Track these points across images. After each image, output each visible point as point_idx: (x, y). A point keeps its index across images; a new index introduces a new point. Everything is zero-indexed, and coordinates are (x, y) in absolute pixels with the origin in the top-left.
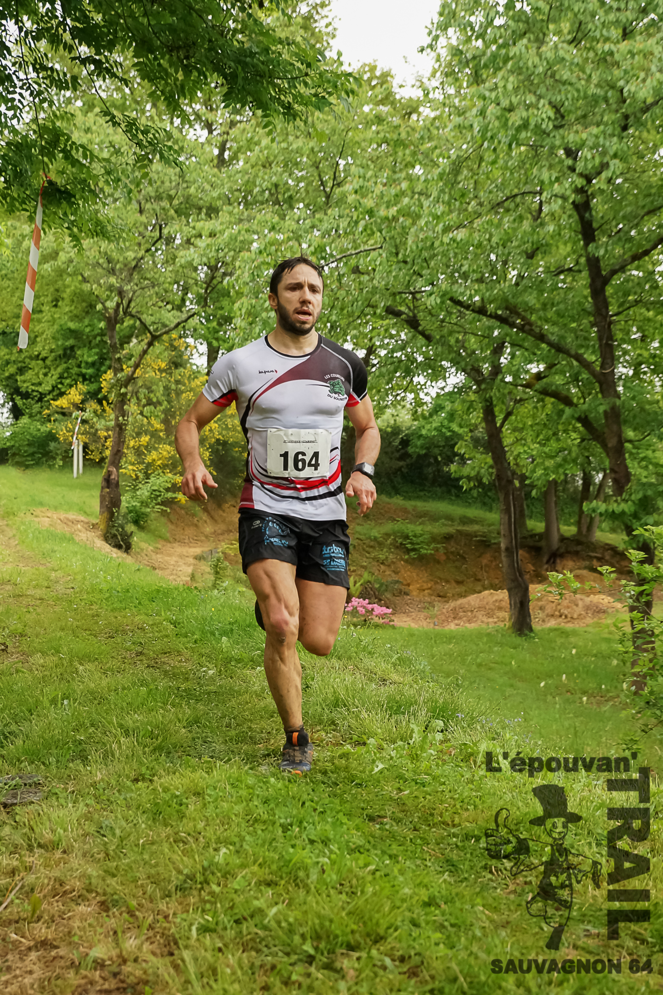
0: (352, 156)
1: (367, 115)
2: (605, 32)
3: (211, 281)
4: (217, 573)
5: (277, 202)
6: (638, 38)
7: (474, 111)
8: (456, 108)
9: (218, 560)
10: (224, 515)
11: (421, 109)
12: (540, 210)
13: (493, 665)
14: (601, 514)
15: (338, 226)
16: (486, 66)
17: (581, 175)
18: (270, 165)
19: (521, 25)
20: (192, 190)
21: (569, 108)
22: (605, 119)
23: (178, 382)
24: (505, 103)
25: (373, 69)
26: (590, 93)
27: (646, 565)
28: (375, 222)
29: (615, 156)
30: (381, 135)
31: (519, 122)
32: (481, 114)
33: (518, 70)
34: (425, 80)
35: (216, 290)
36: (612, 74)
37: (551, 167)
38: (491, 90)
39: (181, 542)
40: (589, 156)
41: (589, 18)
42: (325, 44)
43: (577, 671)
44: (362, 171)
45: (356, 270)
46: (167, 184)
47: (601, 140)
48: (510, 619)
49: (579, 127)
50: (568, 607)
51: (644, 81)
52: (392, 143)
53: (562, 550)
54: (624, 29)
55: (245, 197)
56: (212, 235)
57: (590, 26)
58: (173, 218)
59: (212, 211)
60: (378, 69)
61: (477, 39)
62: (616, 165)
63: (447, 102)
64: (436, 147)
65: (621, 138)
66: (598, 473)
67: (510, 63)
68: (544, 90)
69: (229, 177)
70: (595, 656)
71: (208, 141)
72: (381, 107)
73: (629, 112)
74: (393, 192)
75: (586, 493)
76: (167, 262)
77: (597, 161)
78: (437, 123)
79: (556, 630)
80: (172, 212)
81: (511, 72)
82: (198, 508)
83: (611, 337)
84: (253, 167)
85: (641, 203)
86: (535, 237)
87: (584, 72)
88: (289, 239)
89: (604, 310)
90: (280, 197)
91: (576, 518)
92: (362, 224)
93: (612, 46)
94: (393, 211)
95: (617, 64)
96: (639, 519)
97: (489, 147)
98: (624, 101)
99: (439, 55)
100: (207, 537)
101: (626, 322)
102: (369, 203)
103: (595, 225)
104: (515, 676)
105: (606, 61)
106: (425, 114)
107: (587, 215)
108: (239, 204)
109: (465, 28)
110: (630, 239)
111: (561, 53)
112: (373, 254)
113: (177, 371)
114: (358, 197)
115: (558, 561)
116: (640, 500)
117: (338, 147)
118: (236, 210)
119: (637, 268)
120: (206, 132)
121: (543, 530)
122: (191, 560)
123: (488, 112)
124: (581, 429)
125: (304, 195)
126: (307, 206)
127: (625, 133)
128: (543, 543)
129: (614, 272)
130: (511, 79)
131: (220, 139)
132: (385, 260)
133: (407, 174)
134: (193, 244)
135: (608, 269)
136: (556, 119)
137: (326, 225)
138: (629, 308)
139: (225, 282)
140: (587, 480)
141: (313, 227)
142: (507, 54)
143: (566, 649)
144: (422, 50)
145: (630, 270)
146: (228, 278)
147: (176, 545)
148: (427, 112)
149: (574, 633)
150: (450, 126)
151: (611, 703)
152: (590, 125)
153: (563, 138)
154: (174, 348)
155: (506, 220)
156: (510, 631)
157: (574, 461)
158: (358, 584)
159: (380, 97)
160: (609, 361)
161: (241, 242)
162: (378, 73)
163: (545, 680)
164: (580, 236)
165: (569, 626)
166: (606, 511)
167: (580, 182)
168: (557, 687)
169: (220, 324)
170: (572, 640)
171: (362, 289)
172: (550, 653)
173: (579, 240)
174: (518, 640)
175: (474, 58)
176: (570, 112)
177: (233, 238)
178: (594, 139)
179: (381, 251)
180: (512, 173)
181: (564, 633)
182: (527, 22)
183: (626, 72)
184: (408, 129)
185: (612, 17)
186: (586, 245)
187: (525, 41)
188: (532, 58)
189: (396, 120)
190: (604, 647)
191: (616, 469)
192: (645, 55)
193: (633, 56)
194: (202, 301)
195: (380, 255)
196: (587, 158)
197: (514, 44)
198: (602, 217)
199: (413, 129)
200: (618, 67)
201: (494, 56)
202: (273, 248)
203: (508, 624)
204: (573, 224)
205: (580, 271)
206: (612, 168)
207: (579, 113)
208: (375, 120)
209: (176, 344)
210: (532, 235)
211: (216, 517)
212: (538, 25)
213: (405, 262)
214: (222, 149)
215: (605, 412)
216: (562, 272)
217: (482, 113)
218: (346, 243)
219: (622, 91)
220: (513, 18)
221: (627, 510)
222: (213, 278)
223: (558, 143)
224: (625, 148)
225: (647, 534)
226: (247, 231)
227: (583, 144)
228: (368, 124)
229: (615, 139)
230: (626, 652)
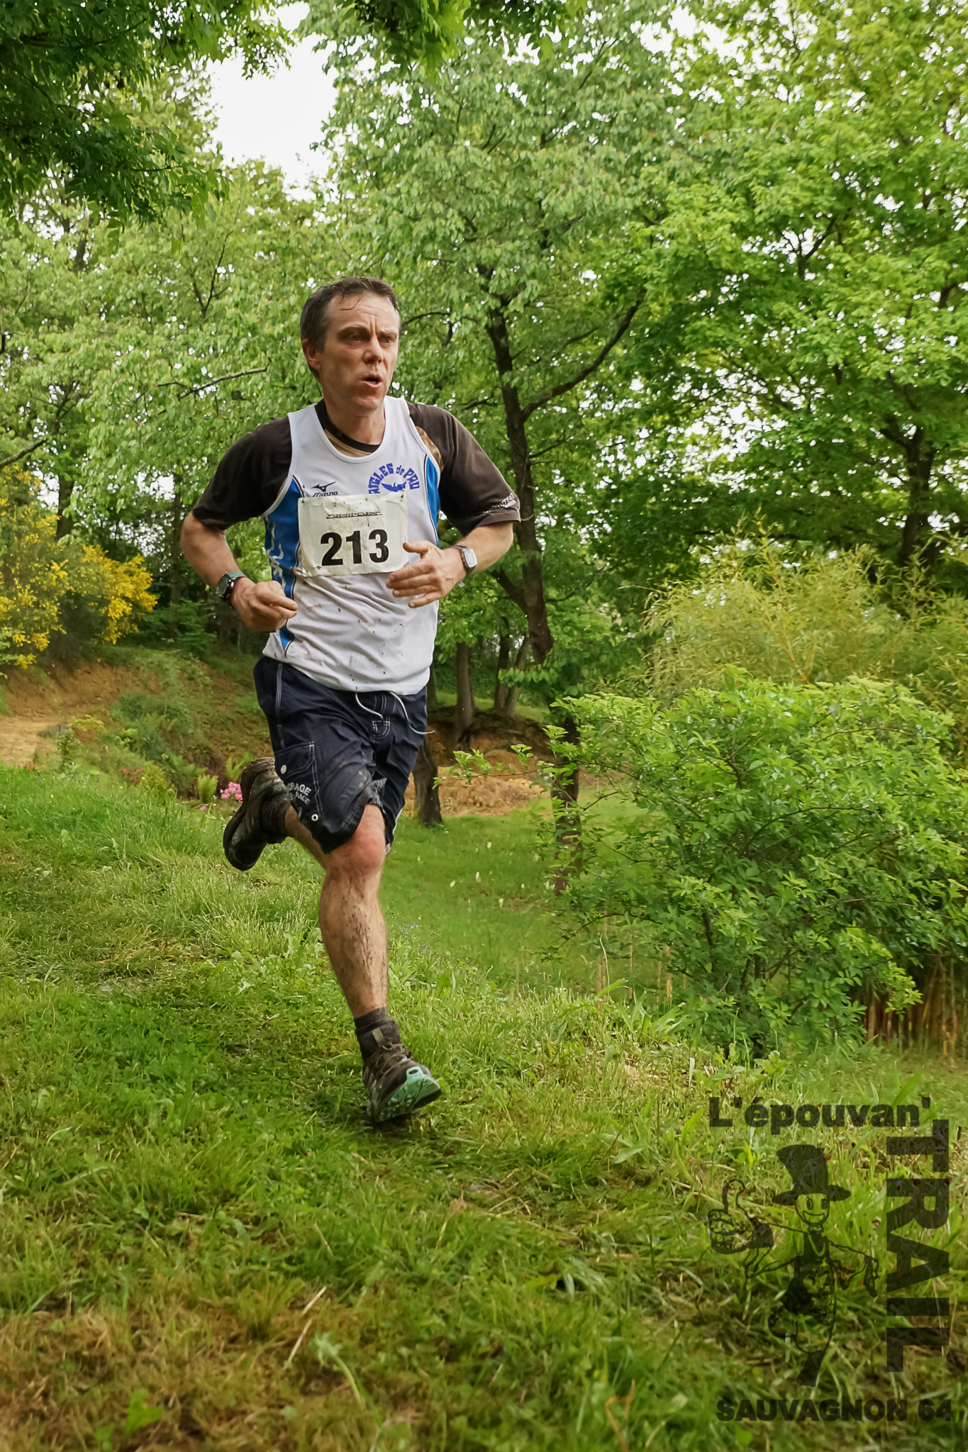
0: (233, 263)
1: (251, 217)
2: (521, 138)
3: (63, 404)
4: (66, 752)
5: (145, 315)
6: (558, 146)
7: (374, 218)
8: (354, 214)
9: (68, 738)
10: (77, 683)
11: (315, 214)
12: (451, 333)
13: (395, 862)
14: (519, 684)
15: (216, 344)
16: (387, 169)
17: (494, 295)
18: (137, 270)
19: (427, 125)
20: (42, 297)
21: (481, 220)
22: (521, 232)
23: (20, 522)
24: (409, 211)
25: (260, 165)
26: (504, 204)
27: (567, 744)
28: (259, 340)
29: (533, 275)
30: (267, 242)
31: (424, 233)
32: (381, 222)
33: (424, 175)
34: (320, 182)
35: (69, 414)
36: (529, 186)
37: (461, 285)
38: (393, 196)
39: (23, 715)
40: (504, 275)
41: (504, 122)
42: (204, 135)
43: (493, 868)
44: (244, 281)
45: (236, 396)
46: (13, 288)
47: (517, 258)
48: (416, 806)
49: (493, 242)
50: (483, 793)
51: (564, 194)
52: (280, 251)
53: (477, 727)
54: (543, 136)
55: (107, 307)
56: (66, 349)
57: (504, 130)
58: (19, 329)
59: (66, 322)
60: (266, 166)
61: (378, 138)
62: (534, 287)
63: (344, 207)
64: (330, 258)
65: (540, 257)
66: (516, 637)
67: (415, 166)
68: (453, 198)
69: (87, 282)
70: (514, 850)
71: (63, 240)
72: (269, 210)
73: (550, 226)
74: (280, 307)
75: (503, 661)
76: (10, 379)
77: (513, 279)
78: (332, 231)
79: (468, 820)
80: (17, 320)
81: (416, 176)
82: (43, 675)
83: (530, 481)
84: (115, 272)
85: (563, 330)
86: (444, 364)
87: (498, 181)
88: (157, 357)
89: (522, 451)
90: (148, 308)
91: (493, 689)
92: (243, 342)
93: (529, 154)
94: (280, 328)
95: (535, 174)
96: (562, 690)
97: (390, 261)
98: (543, 216)
99: (336, 154)
100: (54, 709)
101: (547, 463)
102: (251, 318)
103: (511, 353)
104: (421, 875)
105: (523, 170)
106: (320, 220)
107: (503, 341)
108: (101, 314)
109: (364, 125)
110: (550, 370)
111: (472, 158)
112: (254, 377)
113: (20, 509)
114: (238, 311)
115: (472, 739)
116: (563, 668)
117: (216, 253)
118: (94, 322)
119: (560, 404)
120: (61, 229)
121: (454, 704)
122: (35, 738)
123: (390, 219)
124: (497, 585)
125: (176, 307)
126: (180, 320)
127: (545, 251)
128: (454, 719)
129: (533, 407)
130: (416, 184)
131: (78, 238)
132: (267, 385)
133: (298, 287)
134: (42, 360)
135: (527, 403)
136: (467, 231)
137: (201, 342)
138: (550, 449)
139: (79, 404)
140: (506, 644)
141: (187, 345)
142: (411, 156)
143: (480, 842)
144: (315, 147)
145: (552, 405)
146: (82, 400)
147: (16, 719)
148: (321, 217)
149: (490, 824)
150: (347, 234)
151: (531, 906)
152: (505, 240)
153: (475, 253)
154: (16, 482)
155: (410, 343)
156: (416, 821)
157: (489, 622)
158: (237, 767)
159: (266, 198)
160: (528, 508)
161: (100, 359)
162: (266, 171)
163: (455, 878)
164: (495, 365)
165: (484, 816)
166: (525, 680)
167: (494, 303)
168: (469, 888)
169: (73, 455)
170: (488, 831)
171: (242, 418)
172: (462, 847)
173: (494, 369)
174: (424, 832)
175: (374, 159)
176: (483, 225)
177: (90, 355)
178: (509, 256)
179: (264, 374)
180: (417, 290)
181: (479, 824)
182: (434, 121)
183: (544, 183)
184: (299, 236)
185: (529, 122)
186: (501, 374)
187: (431, 143)
188: (439, 163)
189: (286, 226)
190: (524, 839)
191: (536, 632)
192: (565, 166)
193: (552, 165)
194: (54, 427)
195: (263, 378)
196: (502, 278)
197: (420, 145)
198: (519, 344)
199: (304, 236)
200: (536, 177)
201: (397, 158)
202: (138, 366)
203: (413, 813)
204: (487, 352)
205: (495, 405)
206: (529, 289)
207: (493, 226)
208: (261, 224)
209: (19, 477)
210: (440, 362)
211: (68, 686)
212: (447, 126)
213: (294, 388)
214: (81, 251)
215: (523, 566)
216: (475, 405)
217: (383, 221)
218: (224, 364)
219: (540, 203)
220: (418, 115)
221: (547, 679)
222: (66, 400)
223: (468, 258)
224: (544, 268)
225: (566, 706)
226: (108, 346)
227: (496, 262)
228: (252, 228)
229: (533, 257)
230: (545, 845)
